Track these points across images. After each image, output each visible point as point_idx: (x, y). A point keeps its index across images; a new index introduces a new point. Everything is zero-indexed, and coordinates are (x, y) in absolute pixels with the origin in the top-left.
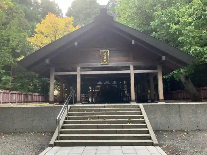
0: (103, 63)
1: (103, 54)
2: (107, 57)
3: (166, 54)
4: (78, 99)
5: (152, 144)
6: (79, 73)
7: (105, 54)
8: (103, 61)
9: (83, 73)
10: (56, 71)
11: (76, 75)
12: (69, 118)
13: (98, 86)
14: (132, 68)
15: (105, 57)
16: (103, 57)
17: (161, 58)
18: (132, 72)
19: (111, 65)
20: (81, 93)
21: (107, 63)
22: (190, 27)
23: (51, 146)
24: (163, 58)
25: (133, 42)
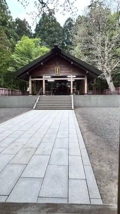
0: (57, 74)
2: (59, 71)
3: (88, 70)
4: (44, 93)
5: (72, 109)
6: (44, 79)
7: (57, 69)
8: (56, 73)
9: (46, 79)
10: (32, 78)
11: (42, 80)
12: (40, 101)
14: (72, 76)
16: (56, 71)
17: (86, 72)
18: (71, 79)
19: (61, 75)
20: (45, 90)
21: (59, 74)
23: (34, 109)
24: (87, 72)
25: (72, 63)
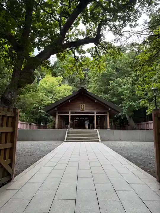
0: (82, 110)
1: (82, 106)
6: (70, 115)
9: (72, 114)
11: (69, 115)
13: (76, 121)
14: (95, 113)
15: (83, 107)
16: (82, 107)
18: (95, 115)
19: (85, 111)
22: (127, 91)
23: (65, 141)
24: (109, 109)
25: (96, 101)
